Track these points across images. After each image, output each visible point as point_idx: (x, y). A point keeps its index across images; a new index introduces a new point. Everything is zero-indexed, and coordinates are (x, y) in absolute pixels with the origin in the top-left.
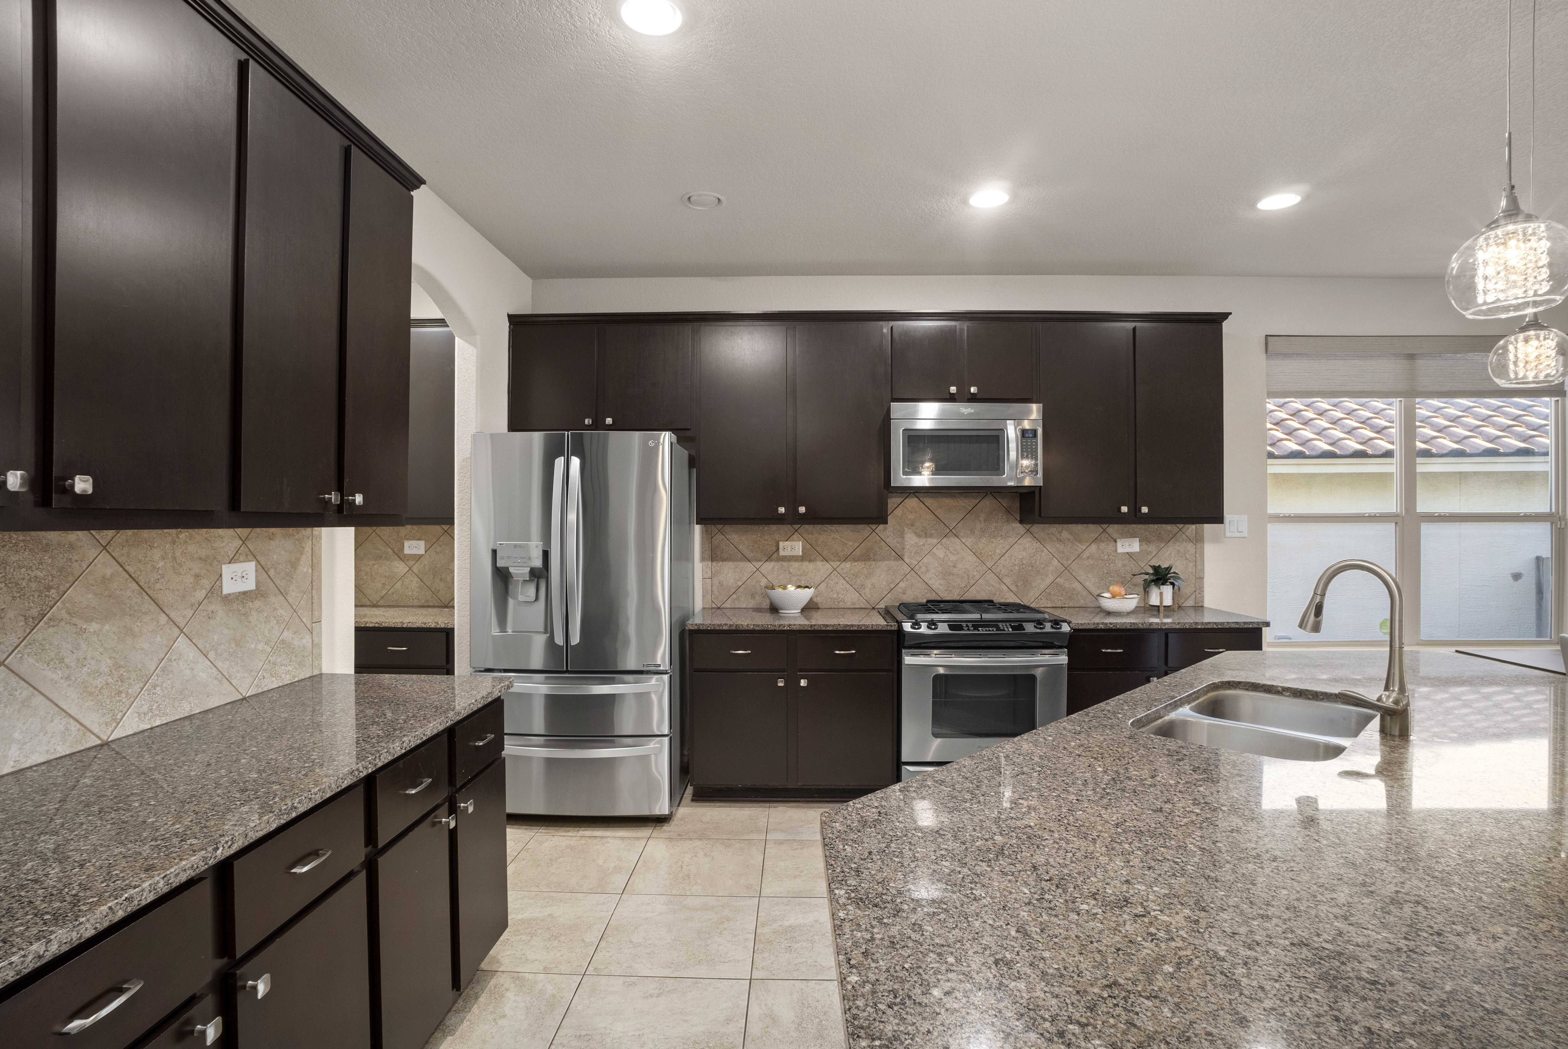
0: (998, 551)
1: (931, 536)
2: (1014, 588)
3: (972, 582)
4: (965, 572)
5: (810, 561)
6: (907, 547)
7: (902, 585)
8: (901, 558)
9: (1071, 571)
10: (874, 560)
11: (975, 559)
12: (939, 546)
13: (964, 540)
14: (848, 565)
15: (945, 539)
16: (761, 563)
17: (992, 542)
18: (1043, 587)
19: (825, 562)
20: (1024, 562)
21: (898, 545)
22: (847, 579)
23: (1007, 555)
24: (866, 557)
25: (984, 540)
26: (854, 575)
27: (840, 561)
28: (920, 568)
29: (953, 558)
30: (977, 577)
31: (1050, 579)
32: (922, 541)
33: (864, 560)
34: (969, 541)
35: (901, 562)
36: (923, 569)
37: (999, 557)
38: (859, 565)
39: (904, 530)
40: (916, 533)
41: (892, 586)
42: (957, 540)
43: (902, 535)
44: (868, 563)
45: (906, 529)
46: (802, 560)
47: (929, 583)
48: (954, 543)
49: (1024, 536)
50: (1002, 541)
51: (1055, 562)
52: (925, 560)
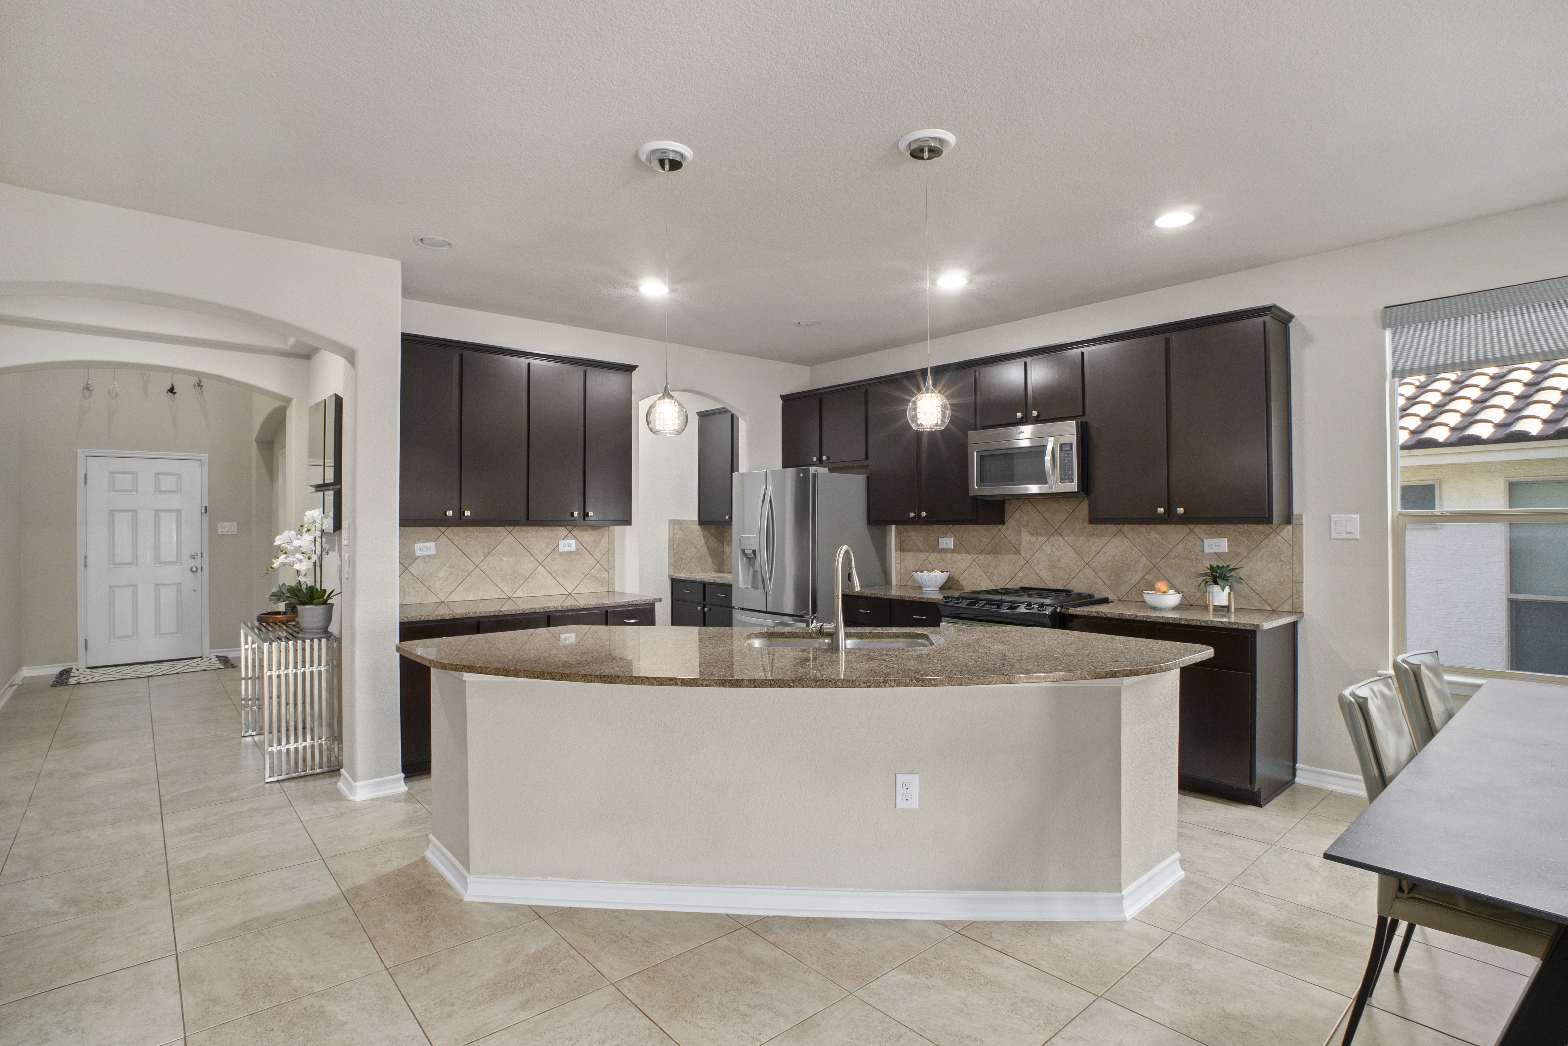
0: (1094, 548)
1: (1041, 535)
2: (1108, 583)
3: (1073, 575)
4: (1067, 566)
5: (958, 553)
6: (1023, 543)
7: (1020, 574)
8: (1018, 552)
9: (1159, 569)
10: (1000, 554)
11: (1075, 555)
12: (1047, 543)
13: (1066, 539)
14: (983, 557)
15: (1051, 538)
16: (928, 554)
17: (1089, 540)
18: (1133, 582)
19: (968, 554)
20: (1116, 559)
21: (1017, 542)
22: (982, 568)
23: (1101, 552)
24: (995, 551)
25: (1082, 538)
26: (986, 565)
27: (977, 553)
28: (1033, 561)
29: (1058, 554)
30: (1077, 571)
31: (1140, 575)
32: (1034, 539)
33: (993, 554)
34: (1070, 539)
35: (1019, 556)
36: (1035, 562)
37: (1095, 553)
38: (990, 557)
39: (1021, 530)
40: (1029, 532)
41: (1013, 575)
42: (1061, 538)
43: (1019, 533)
44: (996, 556)
45: (1022, 528)
46: (953, 552)
47: (1040, 573)
48: (1059, 541)
49: (1117, 535)
50: (1097, 540)
51: (1144, 560)
52: (1036, 555)
